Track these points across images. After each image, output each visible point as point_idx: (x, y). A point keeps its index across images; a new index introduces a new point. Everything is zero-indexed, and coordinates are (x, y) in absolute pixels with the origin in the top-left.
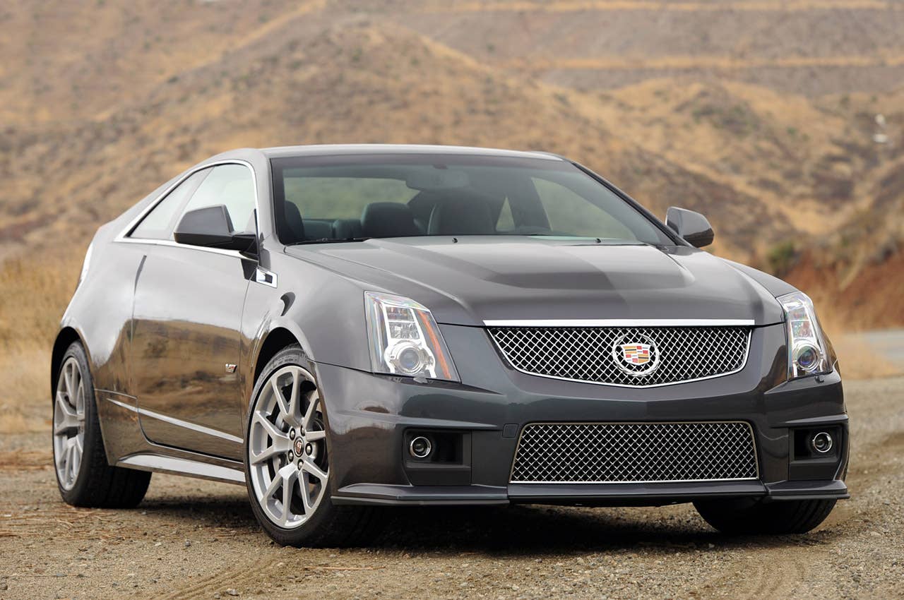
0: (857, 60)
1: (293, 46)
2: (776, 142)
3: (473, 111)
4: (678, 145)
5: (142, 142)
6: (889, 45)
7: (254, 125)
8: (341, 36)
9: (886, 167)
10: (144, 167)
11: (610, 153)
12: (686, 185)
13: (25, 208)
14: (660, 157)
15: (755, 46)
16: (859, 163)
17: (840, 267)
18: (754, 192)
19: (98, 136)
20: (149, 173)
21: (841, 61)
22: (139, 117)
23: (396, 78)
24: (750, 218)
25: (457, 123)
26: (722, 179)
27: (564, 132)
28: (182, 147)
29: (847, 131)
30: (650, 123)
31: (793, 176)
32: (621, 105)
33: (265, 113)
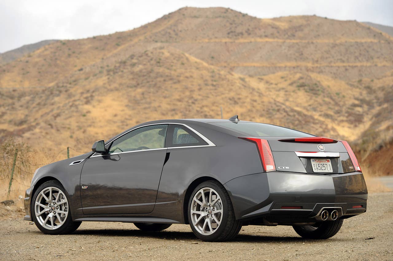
0: (365, 64)
1: (132, 57)
2: (331, 98)
3: (206, 85)
4: (291, 99)
5: (70, 96)
6: (378, 58)
7: (117, 89)
8: (152, 53)
9: (377, 109)
10: (71, 106)
11: (263, 102)
12: (294, 116)
13: (21, 123)
14: (283, 104)
15: (322, 58)
16: (366, 107)
17: (362, 152)
18: (322, 119)
19: (51, 93)
20: (73, 109)
21: (359, 64)
22: (69, 86)
23: (175, 70)
24: (321, 130)
25: (200, 89)
26: (309, 114)
27: (244, 93)
28: (86, 98)
29: (361, 94)
30: (279, 90)
31: (338, 112)
32: (267, 82)
33: (121, 84)
